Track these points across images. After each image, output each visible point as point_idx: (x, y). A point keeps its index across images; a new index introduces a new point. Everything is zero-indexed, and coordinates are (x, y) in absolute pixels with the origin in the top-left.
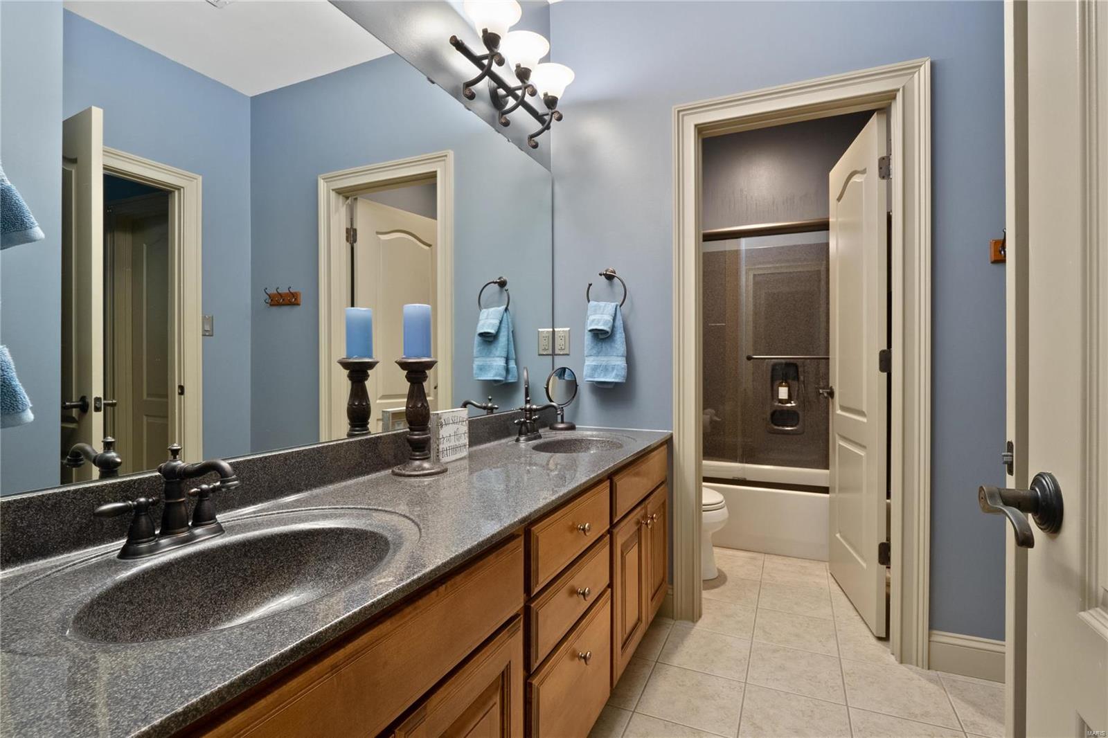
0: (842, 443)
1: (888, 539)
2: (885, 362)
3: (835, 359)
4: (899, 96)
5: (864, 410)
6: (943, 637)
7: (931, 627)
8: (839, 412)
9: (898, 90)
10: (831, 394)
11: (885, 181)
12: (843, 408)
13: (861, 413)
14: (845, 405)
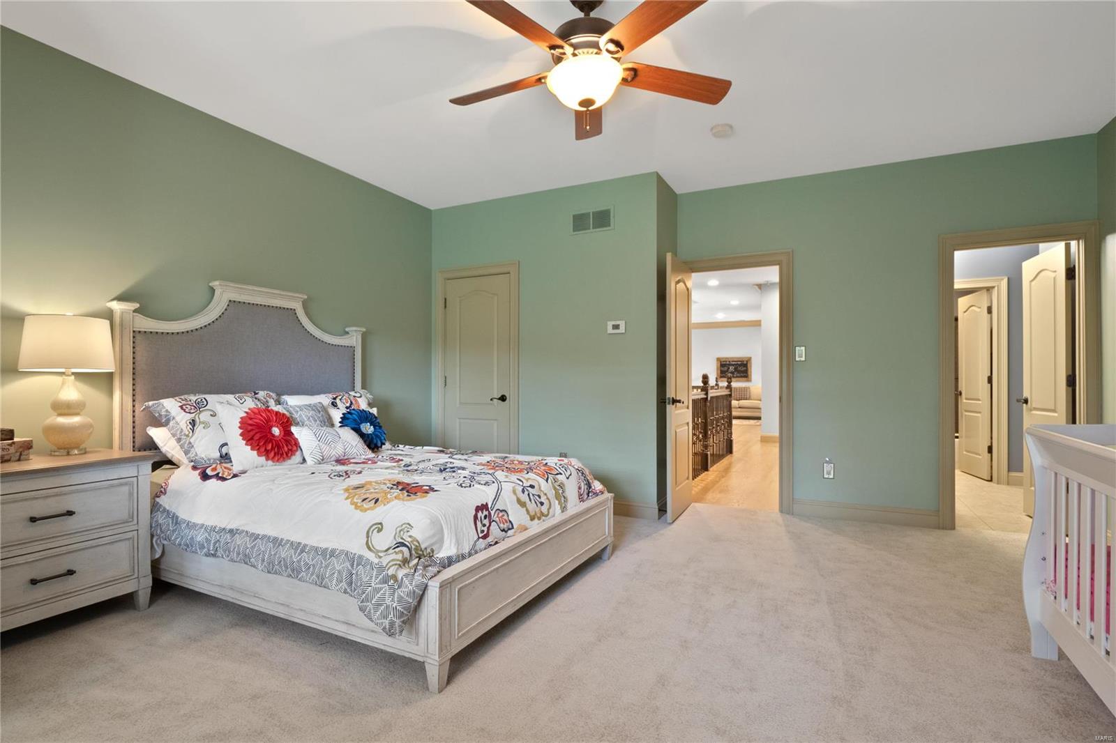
0: (967, 413)
1: (992, 443)
2: (990, 380)
3: (962, 379)
4: (996, 288)
5: (980, 398)
6: (1013, 474)
7: (1009, 471)
8: (965, 401)
9: (994, 287)
10: (961, 394)
11: (989, 315)
12: (966, 399)
13: (979, 400)
14: (969, 397)
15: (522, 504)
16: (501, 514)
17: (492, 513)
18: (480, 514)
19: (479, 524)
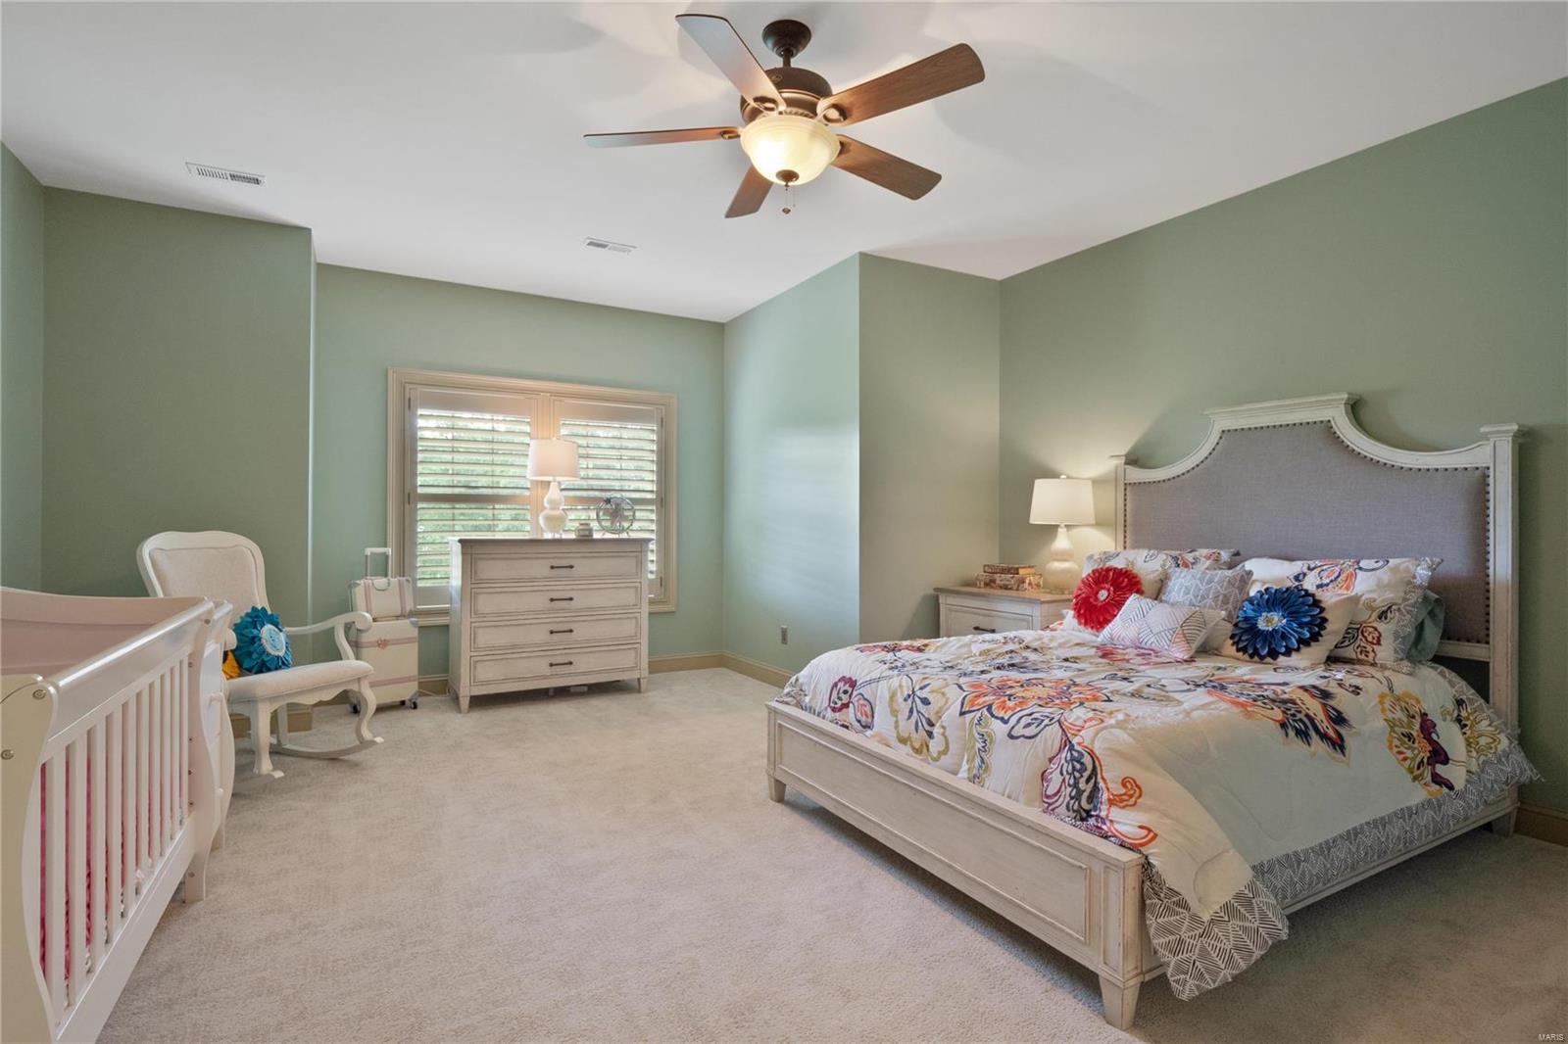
15: (894, 712)
16: (862, 702)
17: (855, 693)
18: (841, 685)
19: (835, 693)
